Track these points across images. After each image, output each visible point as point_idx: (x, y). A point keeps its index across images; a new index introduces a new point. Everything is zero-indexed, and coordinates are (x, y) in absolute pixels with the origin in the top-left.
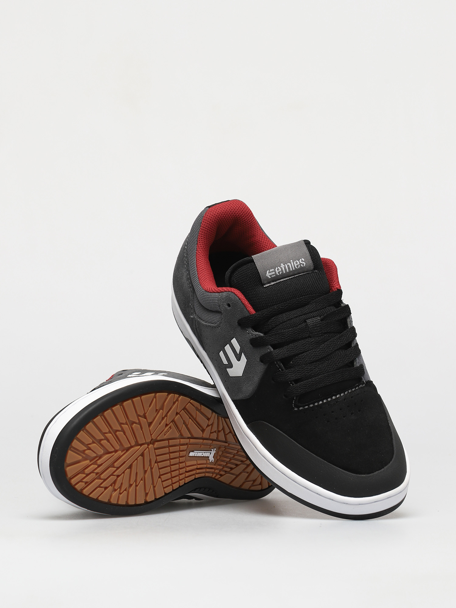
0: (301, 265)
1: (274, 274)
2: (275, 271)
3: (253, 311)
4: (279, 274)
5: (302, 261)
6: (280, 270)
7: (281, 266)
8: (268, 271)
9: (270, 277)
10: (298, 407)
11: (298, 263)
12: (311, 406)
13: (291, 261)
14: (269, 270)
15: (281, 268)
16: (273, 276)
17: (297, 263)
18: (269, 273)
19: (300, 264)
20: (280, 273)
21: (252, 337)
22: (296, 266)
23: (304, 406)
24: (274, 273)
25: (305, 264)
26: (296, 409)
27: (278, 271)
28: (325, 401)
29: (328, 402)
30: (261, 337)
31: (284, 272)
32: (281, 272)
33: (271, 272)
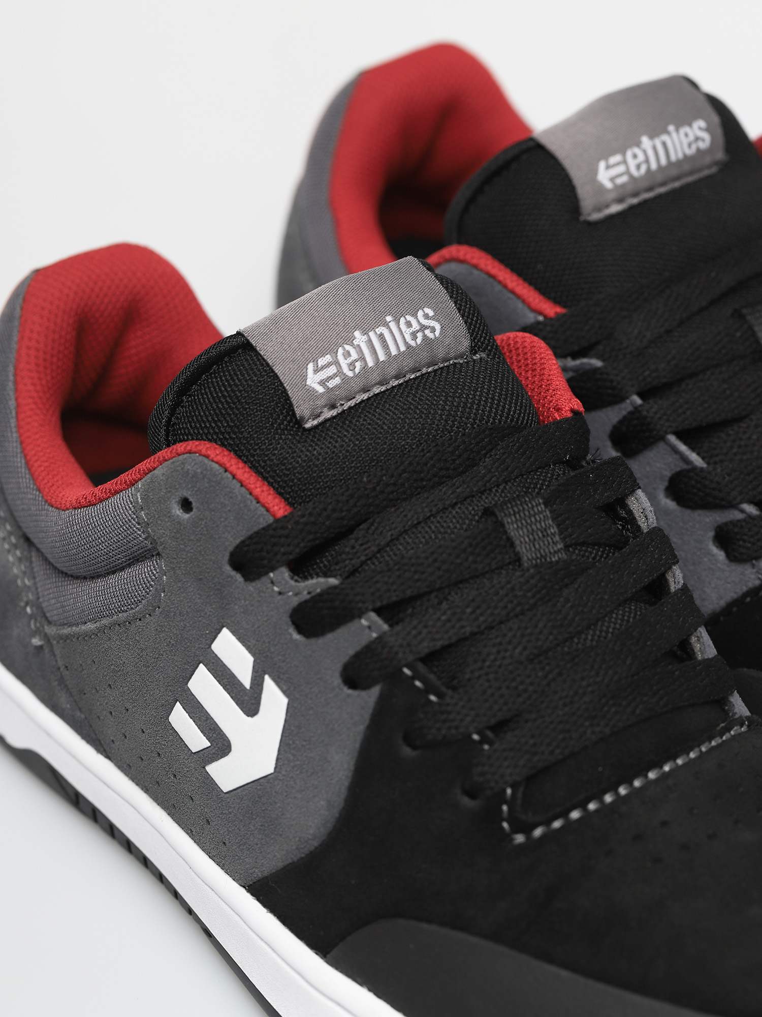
0: (427, 332)
1: (335, 375)
2: (337, 363)
3: (280, 509)
4: (353, 370)
5: (426, 316)
6: (354, 355)
7: (355, 342)
8: (311, 367)
9: (321, 389)
10: (527, 830)
11: (415, 326)
12: (575, 815)
13: (389, 318)
14: (315, 361)
15: (358, 348)
16: (331, 384)
17: (409, 324)
18: (316, 371)
19: (423, 328)
20: (357, 370)
21: (295, 601)
22: (408, 338)
23: (548, 823)
24: (332, 370)
25: (438, 327)
26: (520, 838)
27: (349, 360)
28: (623, 791)
29: (634, 792)
30: (335, 587)
31: (371, 363)
32: (358, 365)
33: (323, 368)
